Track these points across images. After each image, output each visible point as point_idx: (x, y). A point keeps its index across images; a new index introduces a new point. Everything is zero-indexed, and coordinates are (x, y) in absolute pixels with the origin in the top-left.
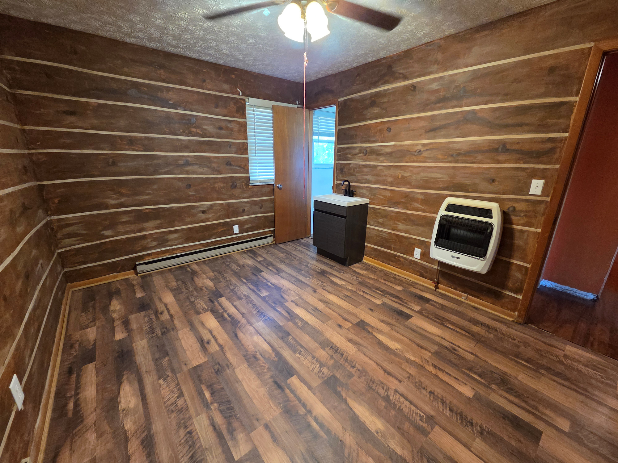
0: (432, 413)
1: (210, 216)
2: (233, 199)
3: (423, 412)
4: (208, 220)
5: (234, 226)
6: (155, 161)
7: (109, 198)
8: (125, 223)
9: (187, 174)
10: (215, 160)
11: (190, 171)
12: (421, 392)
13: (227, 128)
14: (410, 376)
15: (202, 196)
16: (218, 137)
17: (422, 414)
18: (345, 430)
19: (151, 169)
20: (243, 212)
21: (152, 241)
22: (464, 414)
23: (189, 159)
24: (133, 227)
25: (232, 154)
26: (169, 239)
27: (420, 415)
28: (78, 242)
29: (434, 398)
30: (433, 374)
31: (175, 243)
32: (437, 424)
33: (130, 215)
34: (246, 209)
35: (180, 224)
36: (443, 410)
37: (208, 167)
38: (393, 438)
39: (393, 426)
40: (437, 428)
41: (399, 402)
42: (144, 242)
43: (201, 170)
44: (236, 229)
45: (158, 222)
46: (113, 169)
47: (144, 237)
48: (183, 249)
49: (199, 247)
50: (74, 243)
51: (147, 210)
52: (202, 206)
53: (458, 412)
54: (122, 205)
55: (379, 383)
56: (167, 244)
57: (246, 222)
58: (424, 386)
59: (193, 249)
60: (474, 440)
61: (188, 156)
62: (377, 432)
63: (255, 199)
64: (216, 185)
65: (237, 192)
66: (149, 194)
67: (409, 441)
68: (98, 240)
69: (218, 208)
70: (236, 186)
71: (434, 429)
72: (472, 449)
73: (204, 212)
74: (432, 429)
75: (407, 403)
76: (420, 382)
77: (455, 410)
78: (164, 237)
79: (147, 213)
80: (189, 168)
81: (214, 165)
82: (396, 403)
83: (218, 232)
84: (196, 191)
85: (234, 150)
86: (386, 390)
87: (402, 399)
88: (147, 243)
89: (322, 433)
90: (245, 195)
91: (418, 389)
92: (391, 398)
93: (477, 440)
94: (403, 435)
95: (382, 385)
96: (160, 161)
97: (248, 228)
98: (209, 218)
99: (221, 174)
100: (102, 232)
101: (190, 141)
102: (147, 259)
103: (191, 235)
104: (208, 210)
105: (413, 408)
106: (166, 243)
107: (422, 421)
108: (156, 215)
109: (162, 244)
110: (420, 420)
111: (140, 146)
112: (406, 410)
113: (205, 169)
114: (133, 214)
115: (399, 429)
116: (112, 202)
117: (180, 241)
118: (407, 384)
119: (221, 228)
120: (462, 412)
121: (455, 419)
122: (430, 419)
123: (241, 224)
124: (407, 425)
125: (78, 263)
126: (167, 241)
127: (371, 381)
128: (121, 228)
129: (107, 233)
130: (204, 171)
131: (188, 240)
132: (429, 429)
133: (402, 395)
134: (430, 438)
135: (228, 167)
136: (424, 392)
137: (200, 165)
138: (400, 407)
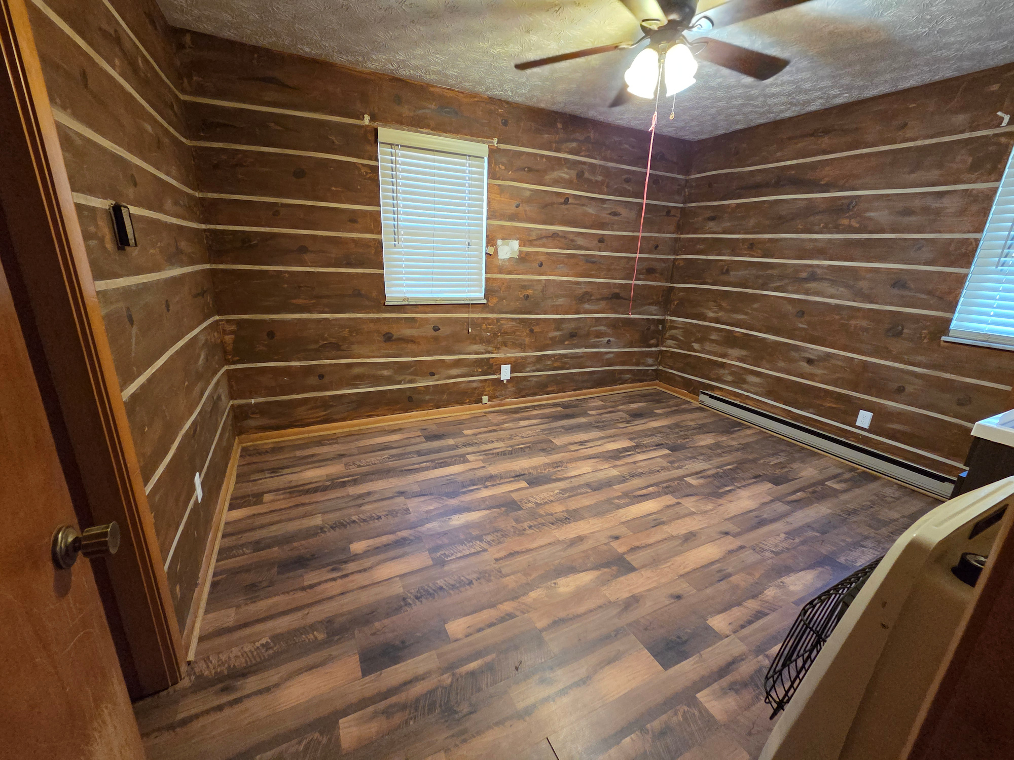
0: (446, 568)
1: (819, 372)
2: (882, 358)
3: (451, 560)
4: (811, 377)
5: (861, 411)
6: (770, 272)
7: (710, 309)
8: (713, 341)
9: (807, 294)
10: (869, 276)
11: (812, 290)
12: (475, 572)
13: (926, 210)
14: (501, 574)
15: (816, 334)
16: (893, 231)
17: (449, 559)
18: (462, 502)
19: (760, 281)
20: (898, 393)
21: (729, 373)
22: (431, 598)
23: (819, 271)
24: (718, 349)
25: (919, 264)
26: (747, 380)
27: (450, 557)
28: (675, 346)
29: (463, 581)
30: (498, 604)
31: (753, 389)
32: (434, 565)
33: (720, 334)
34: (909, 389)
35: (768, 367)
36: (445, 581)
37: (847, 286)
38: (440, 526)
39: (449, 531)
40: (431, 563)
41: (472, 546)
42: (722, 371)
43: (832, 291)
44: (864, 419)
45: (744, 352)
46: (725, 278)
47: (723, 365)
48: (758, 404)
49: (781, 413)
50: (672, 345)
51: (738, 334)
52: (811, 351)
53: (435, 594)
54: (718, 321)
55: (501, 540)
56: (743, 386)
57: (899, 416)
58: (482, 581)
59: (772, 411)
60: (404, 587)
61: (818, 266)
62: (449, 519)
63: (947, 376)
64: (853, 322)
65: (896, 346)
66: (746, 314)
67: (431, 535)
68: (687, 351)
69: (840, 363)
70: (901, 333)
71: (430, 559)
72: (398, 578)
73: (810, 361)
74: (432, 558)
75: (467, 552)
76: (489, 581)
77: (439, 593)
78: (742, 374)
79: (735, 337)
80: (812, 285)
81: (863, 284)
82: (471, 544)
83: (823, 406)
84: (809, 323)
85: (926, 254)
86: (489, 542)
87: (473, 551)
88: (723, 374)
89: (464, 490)
90: (919, 358)
91: (480, 573)
92: (478, 542)
93: (401, 590)
94: (439, 534)
95: (497, 542)
96: (775, 272)
97: (899, 431)
98: (816, 375)
99: (871, 302)
100: (693, 344)
101: (830, 240)
102: (717, 393)
103: (776, 389)
104: (817, 361)
105: (459, 555)
106: (742, 384)
107: (442, 554)
108: (744, 342)
109: (737, 383)
110: (445, 553)
111: (759, 251)
112: (461, 548)
113: (842, 289)
114: (723, 334)
115: (445, 533)
116: (711, 314)
117: (759, 390)
118: (491, 565)
119: (832, 402)
120: (434, 598)
121: (431, 585)
122: (441, 563)
123: (880, 416)
124: (446, 541)
125: (669, 365)
126: (744, 381)
127: (506, 534)
128: (708, 346)
129: (696, 346)
130: (838, 293)
131: (769, 394)
132: (433, 555)
133: (478, 553)
134: (426, 551)
135: (895, 291)
136: (475, 576)
137: (833, 282)
138: (465, 545)
